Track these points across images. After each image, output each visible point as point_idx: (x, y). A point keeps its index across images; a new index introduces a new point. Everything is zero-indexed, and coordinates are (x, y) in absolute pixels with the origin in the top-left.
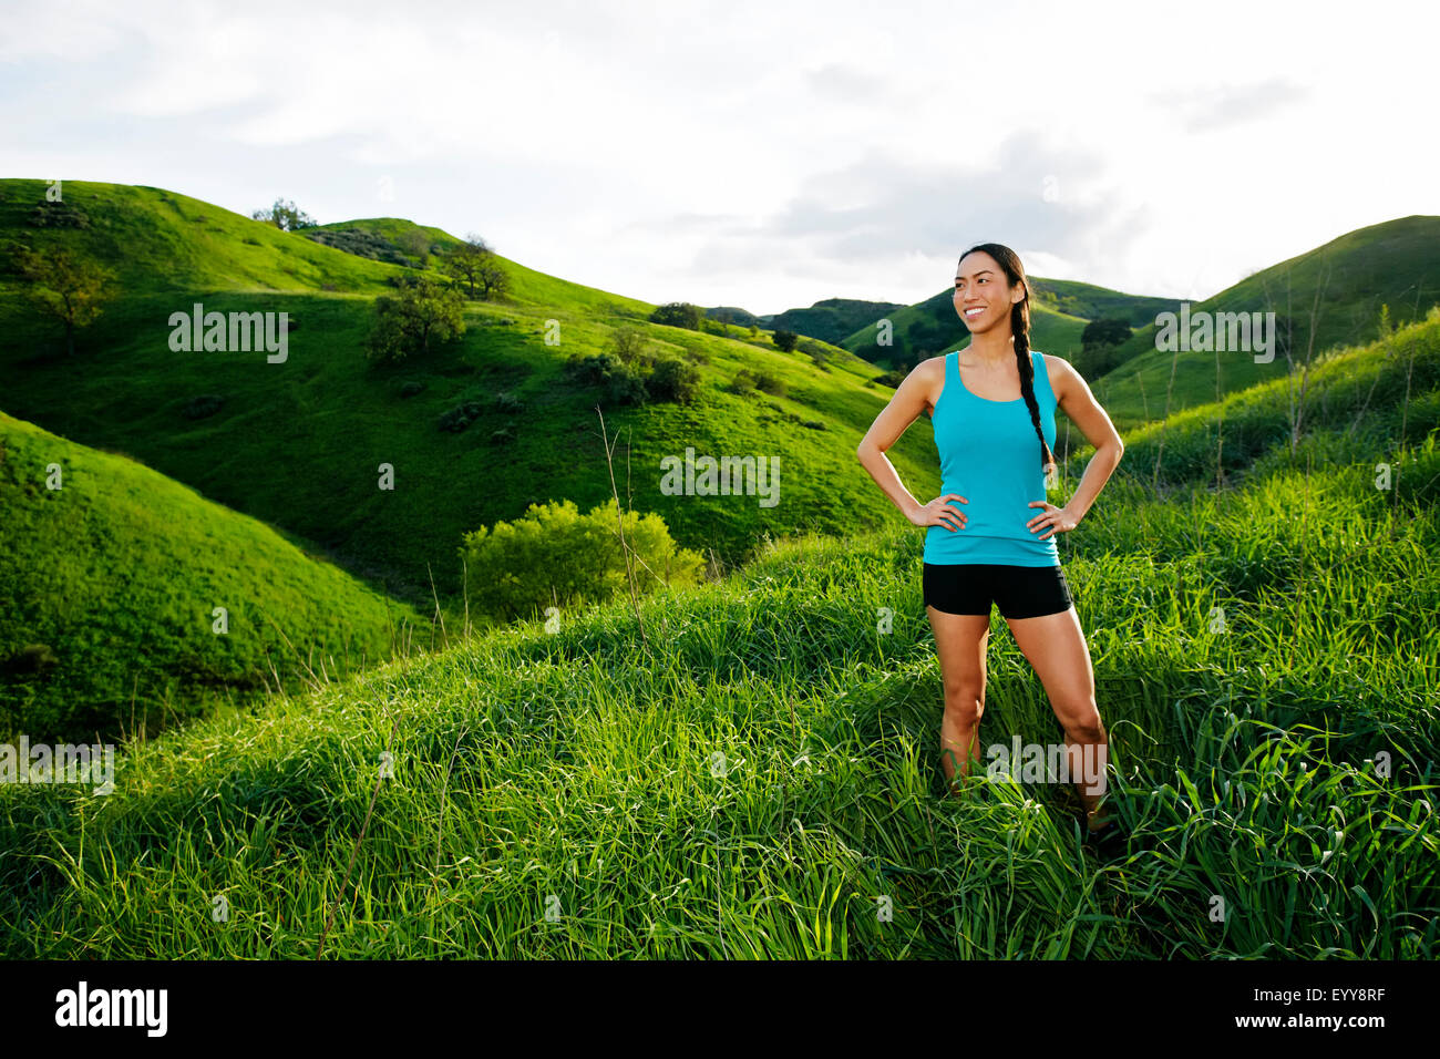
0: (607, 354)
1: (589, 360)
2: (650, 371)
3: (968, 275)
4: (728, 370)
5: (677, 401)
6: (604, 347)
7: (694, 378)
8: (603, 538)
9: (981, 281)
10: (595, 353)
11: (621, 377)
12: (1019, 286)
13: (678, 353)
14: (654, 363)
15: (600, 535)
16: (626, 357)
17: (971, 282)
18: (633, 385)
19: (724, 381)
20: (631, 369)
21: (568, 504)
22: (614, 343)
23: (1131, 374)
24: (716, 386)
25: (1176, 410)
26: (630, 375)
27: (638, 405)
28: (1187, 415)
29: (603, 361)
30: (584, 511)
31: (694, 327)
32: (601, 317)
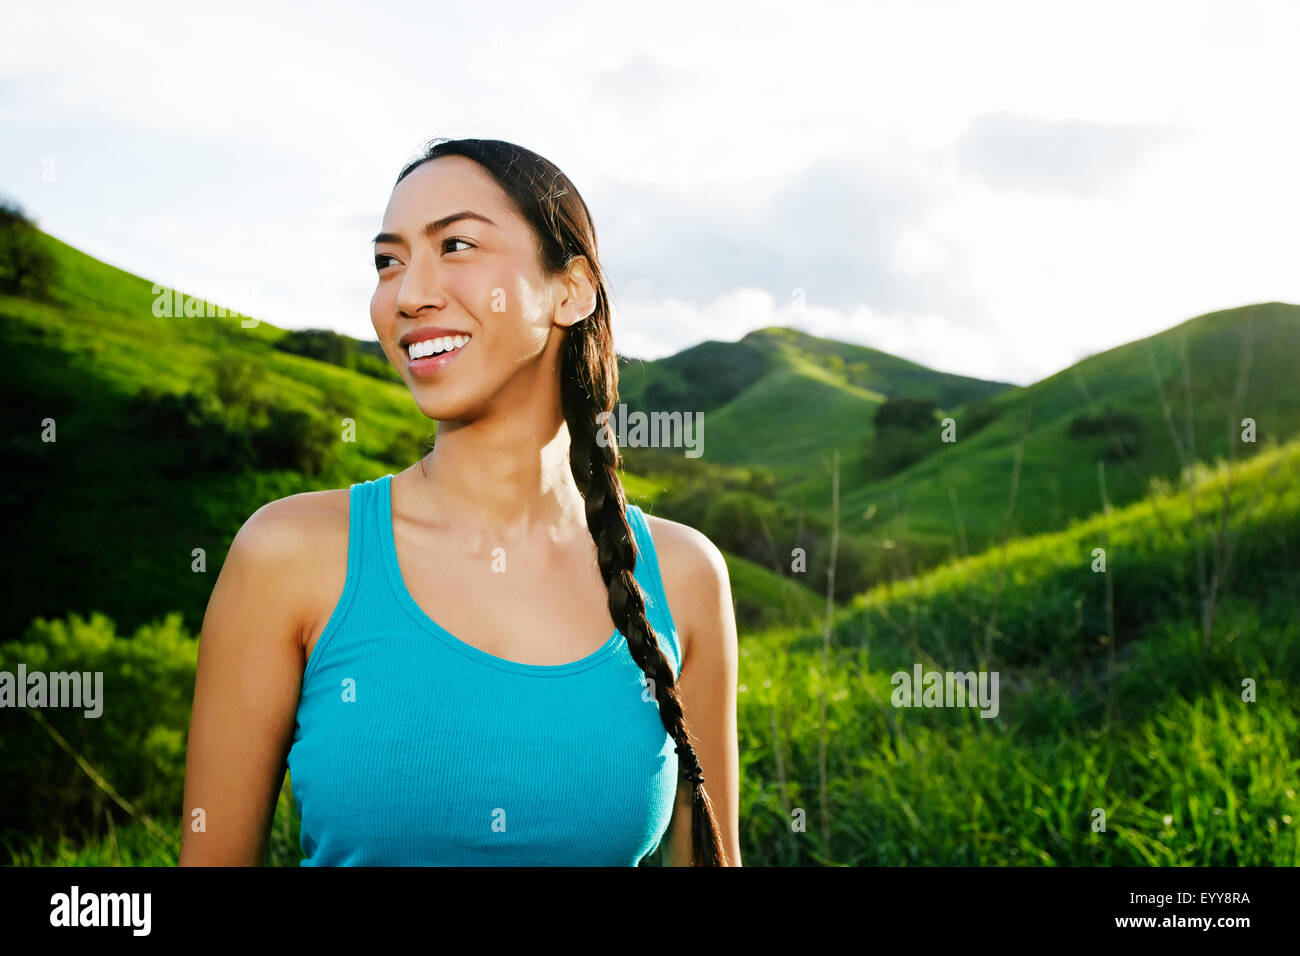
0: (199, 390)
1: (169, 399)
2: (262, 421)
3: (412, 227)
4: (383, 429)
5: (299, 469)
6: (195, 380)
7: (330, 437)
8: (153, 677)
9: (449, 246)
10: (180, 388)
11: (214, 427)
12: (577, 270)
13: (310, 400)
14: (272, 412)
15: (147, 673)
16: (228, 397)
17: (423, 250)
18: (234, 441)
19: (375, 444)
20: (234, 417)
21: (99, 620)
22: (210, 378)
23: (934, 472)
24: (363, 453)
25: (1000, 541)
26: (230, 426)
27: (238, 471)
28: (1021, 549)
29: (191, 402)
30: (125, 630)
31: (339, 362)
32: (198, 336)
